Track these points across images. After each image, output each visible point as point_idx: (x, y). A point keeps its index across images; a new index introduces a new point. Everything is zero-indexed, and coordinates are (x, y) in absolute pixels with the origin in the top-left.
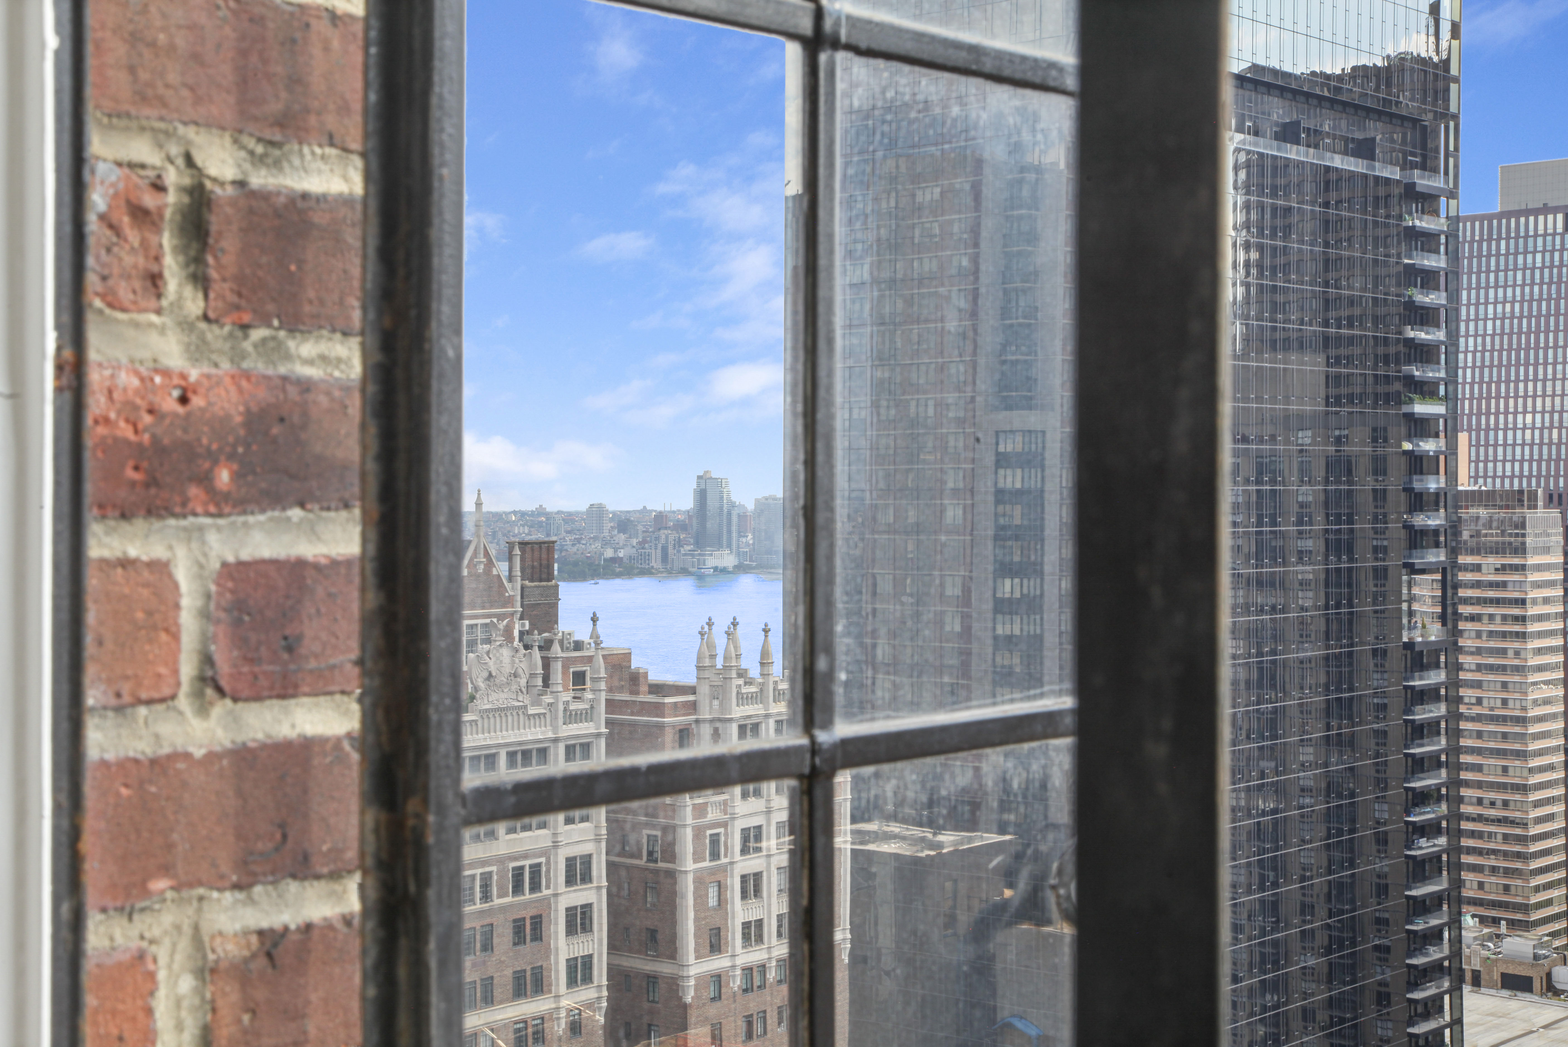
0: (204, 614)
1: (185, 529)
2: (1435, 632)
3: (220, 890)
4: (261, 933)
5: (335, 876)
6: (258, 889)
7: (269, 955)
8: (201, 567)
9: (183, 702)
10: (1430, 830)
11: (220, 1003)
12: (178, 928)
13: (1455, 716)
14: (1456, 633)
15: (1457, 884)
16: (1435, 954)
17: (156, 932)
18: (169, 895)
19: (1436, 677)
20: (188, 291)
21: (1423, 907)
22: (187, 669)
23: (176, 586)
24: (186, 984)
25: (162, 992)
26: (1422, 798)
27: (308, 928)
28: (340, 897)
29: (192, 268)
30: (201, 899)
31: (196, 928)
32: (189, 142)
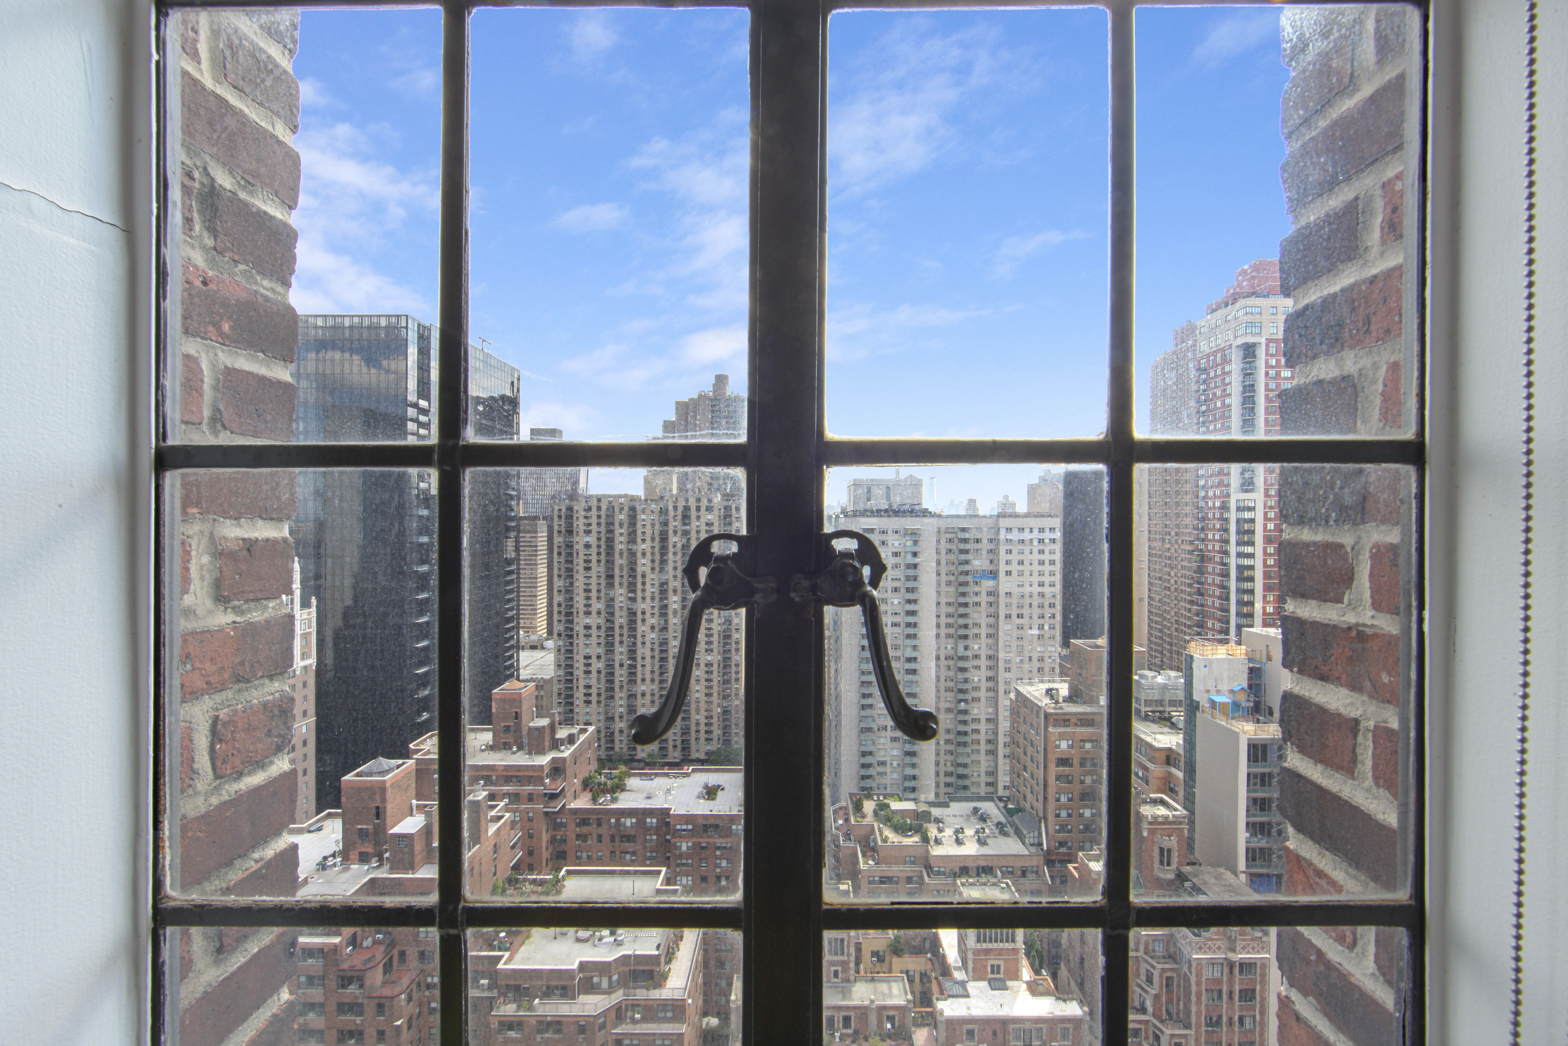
0: (215, 388)
1: (206, 345)
2: (513, 555)
3: (225, 518)
4: (244, 540)
5: (280, 520)
6: (243, 520)
7: (249, 550)
8: (214, 366)
9: (204, 427)
10: (511, 609)
11: (224, 569)
12: (202, 532)
13: (518, 578)
14: (519, 555)
15: (518, 623)
16: (512, 642)
17: (191, 533)
18: (198, 516)
19: (514, 567)
20: (206, 234)
21: (509, 630)
22: (207, 413)
23: (202, 371)
24: (206, 559)
25: (193, 561)
26: (509, 601)
27: (267, 540)
28: (281, 530)
29: (207, 224)
30: (215, 520)
31: (212, 533)
32: (206, 163)
